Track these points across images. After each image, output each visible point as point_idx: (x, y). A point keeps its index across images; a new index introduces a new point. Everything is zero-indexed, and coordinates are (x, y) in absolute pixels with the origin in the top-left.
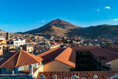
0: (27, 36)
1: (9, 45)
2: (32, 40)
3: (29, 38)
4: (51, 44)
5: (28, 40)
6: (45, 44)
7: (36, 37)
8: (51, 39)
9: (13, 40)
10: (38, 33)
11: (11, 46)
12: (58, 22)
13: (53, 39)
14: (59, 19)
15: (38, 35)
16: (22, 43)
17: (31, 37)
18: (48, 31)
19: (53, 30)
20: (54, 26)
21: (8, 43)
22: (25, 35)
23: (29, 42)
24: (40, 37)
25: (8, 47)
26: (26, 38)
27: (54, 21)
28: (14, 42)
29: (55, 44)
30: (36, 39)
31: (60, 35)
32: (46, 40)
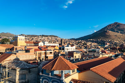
0: (79, 43)
1: (60, 51)
2: (84, 46)
3: (81, 44)
4: (102, 52)
5: (79, 46)
6: (95, 51)
7: (89, 44)
8: (106, 46)
9: (65, 46)
10: (91, 40)
11: (62, 51)
12: (116, 26)
13: (108, 46)
14: (117, 23)
15: (91, 41)
17: (83, 44)
18: (102, 36)
19: (109, 36)
20: (110, 31)
21: (60, 49)
22: (77, 42)
23: (81, 48)
24: (93, 44)
26: (79, 45)
27: (110, 25)
28: (65, 48)
29: (107, 53)
30: (88, 46)
31: (117, 42)
32: (99, 47)
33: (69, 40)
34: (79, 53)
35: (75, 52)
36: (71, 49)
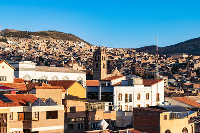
0: (181, 66)
1: (95, 105)
3: (188, 75)
5: (182, 85)
9: (114, 82)
11: (103, 107)
16: (148, 96)
17: (198, 71)
21: (92, 95)
22: (171, 61)
23: (188, 93)
25: (87, 111)
26: (177, 76)
33: (130, 52)
34: (183, 116)
35: (168, 113)
36: (143, 97)
